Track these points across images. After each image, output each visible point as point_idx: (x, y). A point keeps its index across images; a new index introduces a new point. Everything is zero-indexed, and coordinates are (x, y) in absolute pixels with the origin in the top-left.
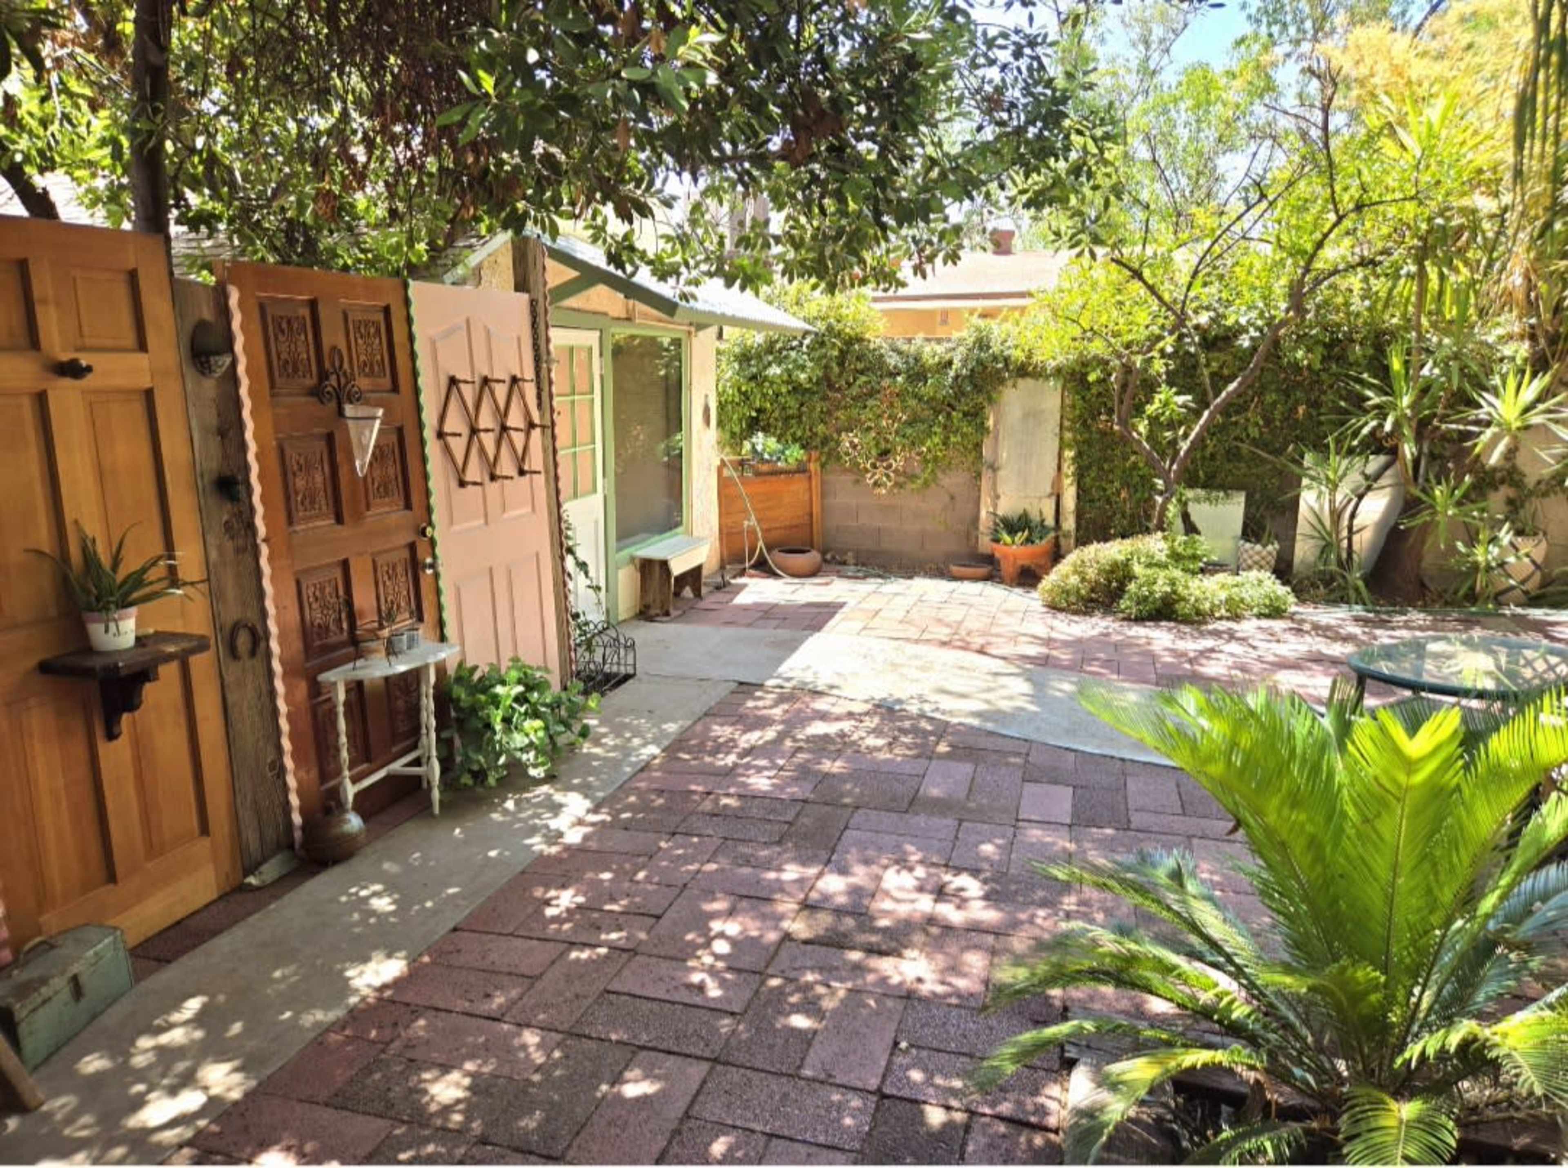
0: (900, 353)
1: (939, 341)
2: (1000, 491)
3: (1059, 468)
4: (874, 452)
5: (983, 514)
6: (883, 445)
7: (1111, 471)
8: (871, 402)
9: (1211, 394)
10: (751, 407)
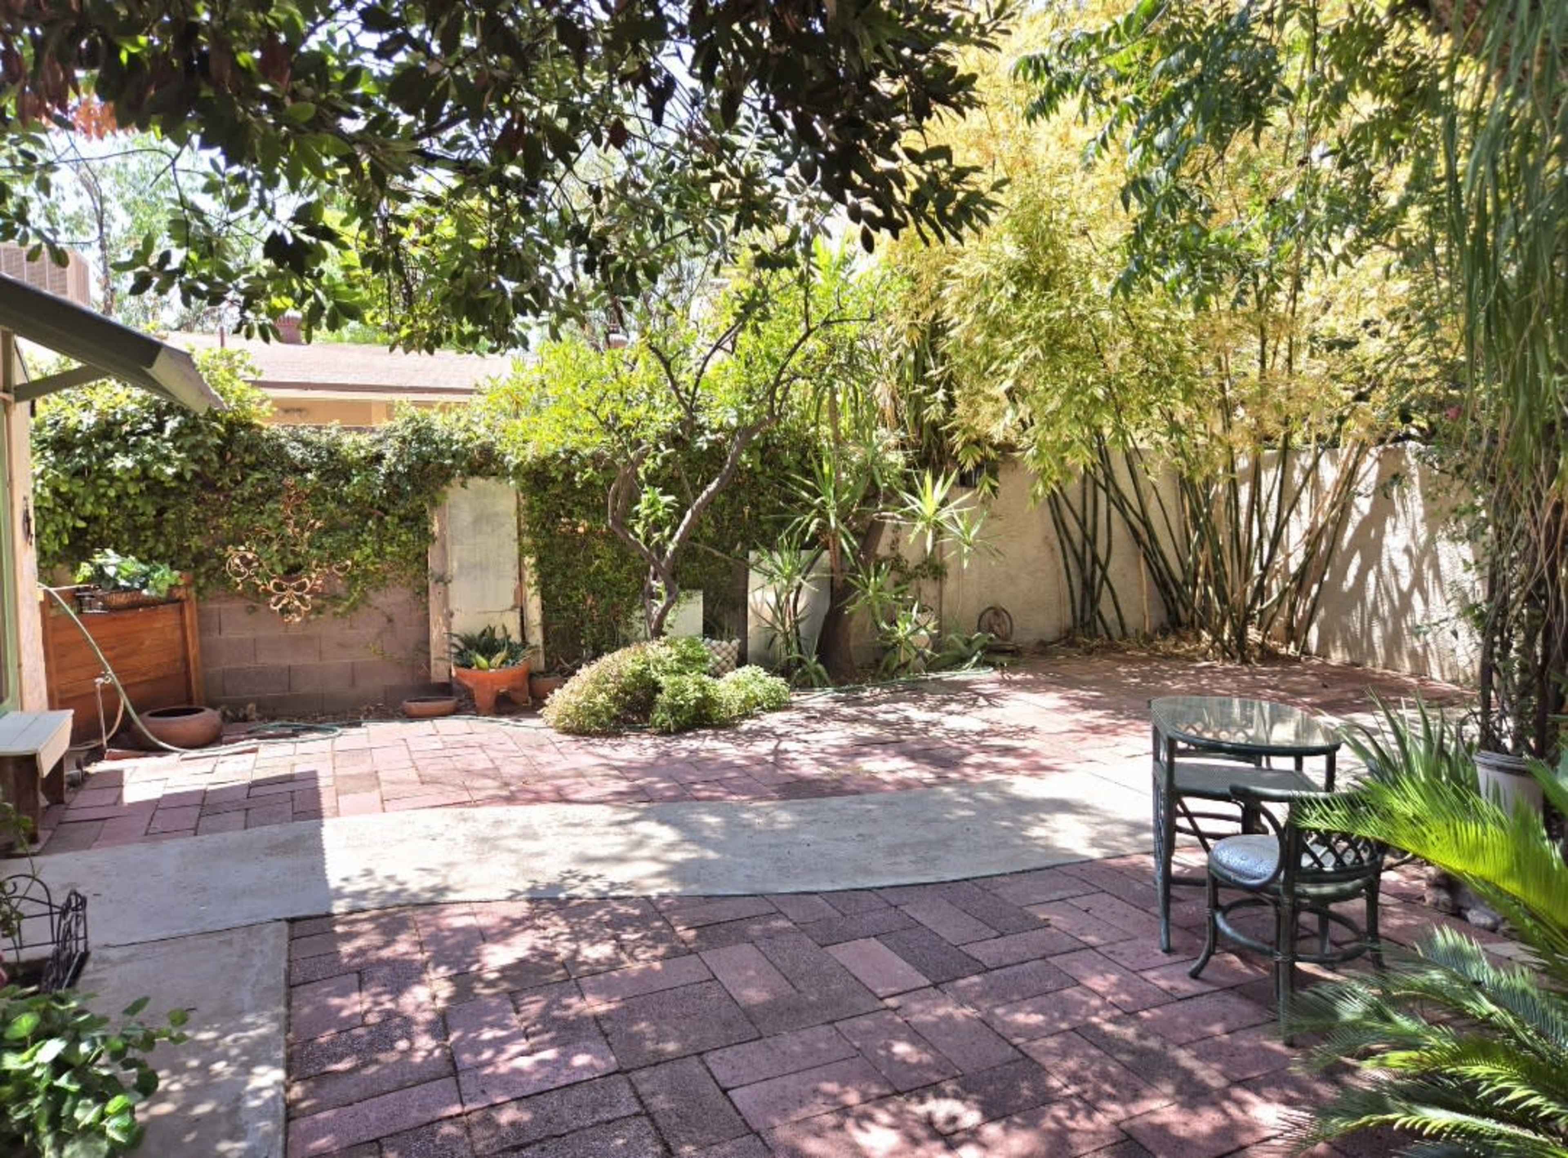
0: (306, 444)
1: (360, 431)
2: (453, 605)
3: (521, 577)
4: (279, 570)
5: (434, 635)
6: (291, 559)
7: (575, 577)
8: (271, 505)
9: (690, 495)
10: (77, 515)
